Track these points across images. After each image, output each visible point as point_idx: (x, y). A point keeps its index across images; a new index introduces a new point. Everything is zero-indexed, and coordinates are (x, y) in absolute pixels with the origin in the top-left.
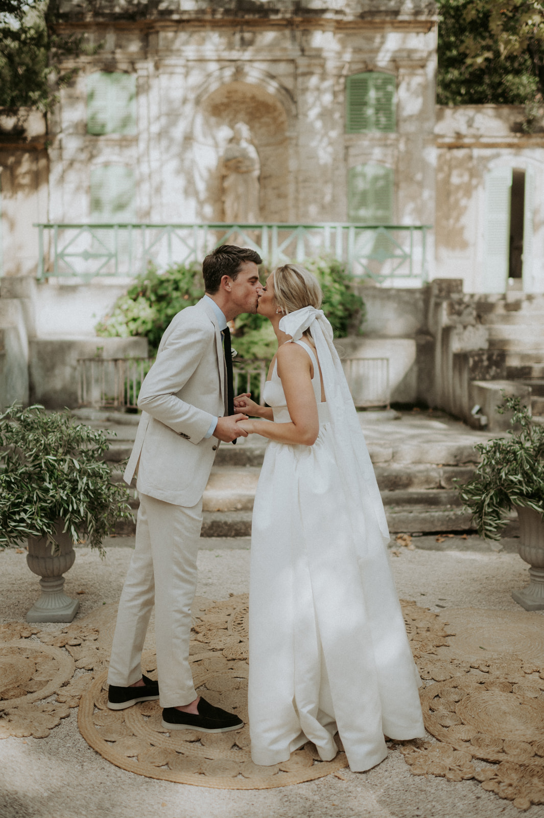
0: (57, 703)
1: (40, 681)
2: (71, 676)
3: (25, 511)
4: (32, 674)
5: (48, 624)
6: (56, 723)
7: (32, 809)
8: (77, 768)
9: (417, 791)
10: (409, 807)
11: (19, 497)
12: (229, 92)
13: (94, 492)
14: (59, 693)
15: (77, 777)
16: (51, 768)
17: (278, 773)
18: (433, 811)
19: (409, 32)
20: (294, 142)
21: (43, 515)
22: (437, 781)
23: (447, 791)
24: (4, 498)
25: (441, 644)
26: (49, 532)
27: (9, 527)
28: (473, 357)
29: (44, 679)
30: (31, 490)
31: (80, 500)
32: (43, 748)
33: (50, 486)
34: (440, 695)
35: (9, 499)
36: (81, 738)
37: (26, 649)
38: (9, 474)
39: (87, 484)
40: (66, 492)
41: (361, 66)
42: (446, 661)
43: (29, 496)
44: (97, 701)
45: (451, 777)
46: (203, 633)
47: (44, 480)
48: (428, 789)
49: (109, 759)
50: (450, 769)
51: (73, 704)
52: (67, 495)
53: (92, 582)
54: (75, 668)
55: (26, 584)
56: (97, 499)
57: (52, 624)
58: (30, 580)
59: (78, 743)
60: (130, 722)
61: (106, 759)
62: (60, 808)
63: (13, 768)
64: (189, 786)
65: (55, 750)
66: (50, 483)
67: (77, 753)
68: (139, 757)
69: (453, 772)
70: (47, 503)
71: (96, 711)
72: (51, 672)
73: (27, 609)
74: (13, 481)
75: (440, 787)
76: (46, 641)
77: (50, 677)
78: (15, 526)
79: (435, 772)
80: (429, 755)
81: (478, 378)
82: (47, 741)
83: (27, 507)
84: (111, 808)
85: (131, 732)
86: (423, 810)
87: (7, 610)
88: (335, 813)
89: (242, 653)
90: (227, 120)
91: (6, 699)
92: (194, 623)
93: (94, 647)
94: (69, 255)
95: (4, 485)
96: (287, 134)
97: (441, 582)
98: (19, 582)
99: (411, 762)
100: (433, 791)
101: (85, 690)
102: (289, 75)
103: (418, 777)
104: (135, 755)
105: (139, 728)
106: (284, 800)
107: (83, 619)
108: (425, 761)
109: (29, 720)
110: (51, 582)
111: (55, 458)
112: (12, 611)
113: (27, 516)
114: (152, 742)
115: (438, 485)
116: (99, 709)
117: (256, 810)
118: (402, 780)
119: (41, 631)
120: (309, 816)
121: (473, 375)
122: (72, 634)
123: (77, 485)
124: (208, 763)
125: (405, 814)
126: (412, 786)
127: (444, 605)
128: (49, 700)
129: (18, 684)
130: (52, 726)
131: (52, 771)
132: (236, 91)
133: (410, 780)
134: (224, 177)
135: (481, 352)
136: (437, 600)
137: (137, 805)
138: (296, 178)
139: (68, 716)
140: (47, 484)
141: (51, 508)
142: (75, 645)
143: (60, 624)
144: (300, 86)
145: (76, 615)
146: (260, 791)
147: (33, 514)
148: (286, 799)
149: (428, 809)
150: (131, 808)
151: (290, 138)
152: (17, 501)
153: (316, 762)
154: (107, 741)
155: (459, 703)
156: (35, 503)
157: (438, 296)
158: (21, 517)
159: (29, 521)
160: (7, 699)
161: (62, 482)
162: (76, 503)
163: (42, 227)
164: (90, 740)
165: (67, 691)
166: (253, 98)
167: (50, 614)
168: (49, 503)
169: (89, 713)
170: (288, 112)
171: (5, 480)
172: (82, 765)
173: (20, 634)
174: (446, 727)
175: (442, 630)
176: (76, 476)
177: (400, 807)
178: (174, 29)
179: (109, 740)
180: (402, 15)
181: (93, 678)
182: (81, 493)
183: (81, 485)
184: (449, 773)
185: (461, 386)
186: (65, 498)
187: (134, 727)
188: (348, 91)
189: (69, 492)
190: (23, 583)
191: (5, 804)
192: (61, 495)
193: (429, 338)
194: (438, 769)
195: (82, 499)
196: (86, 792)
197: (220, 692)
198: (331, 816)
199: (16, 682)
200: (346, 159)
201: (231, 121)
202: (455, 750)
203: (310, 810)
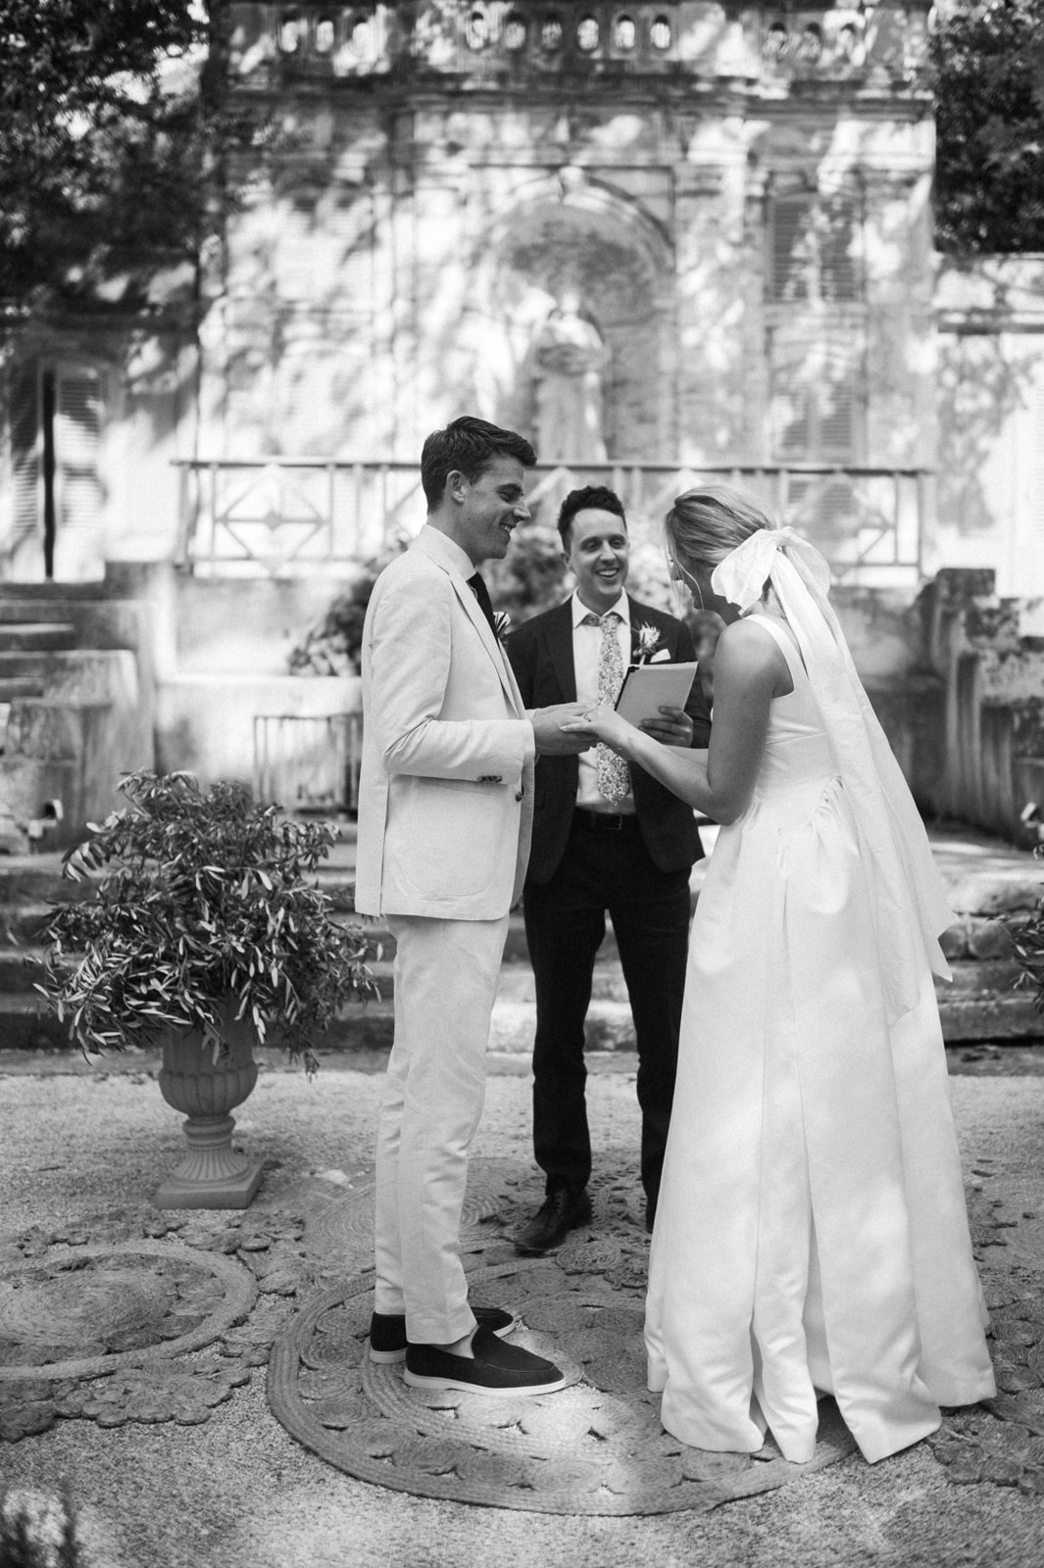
0: (222, 1358)
1: (187, 1317)
2: (249, 1307)
3: (161, 977)
4: (171, 1304)
5: (199, 1211)
6: (223, 1394)
7: (177, 1561)
8: (268, 1481)
9: (963, 1514)
10: (949, 1544)
11: (147, 949)
12: (547, 225)
13: (300, 938)
14: (227, 1338)
15: (268, 1497)
16: (214, 1481)
17: (680, 1484)
18: (998, 1550)
19: (881, 121)
20: (669, 317)
21: (196, 984)
22: (1002, 1494)
23: (1023, 1513)
24: (119, 950)
25: (990, 1241)
26: (209, 1019)
27: (126, 1009)
28: (1020, 711)
29: (196, 1314)
30: (171, 935)
31: (270, 954)
32: (198, 1443)
33: (211, 928)
34: (995, 1334)
35: (127, 953)
36: (274, 1423)
37: (157, 1257)
38: (128, 905)
39: (285, 925)
40: (242, 939)
41: (794, 180)
42: (1001, 1271)
43: (168, 948)
44: (306, 1352)
45: (1029, 1486)
46: (516, 1224)
47: (199, 917)
48: (985, 1508)
49: (334, 1462)
50: (1026, 1471)
51: (256, 1359)
52: (245, 944)
53: (287, 1135)
54: (257, 1292)
55: (153, 1139)
56: (304, 953)
57: (207, 1211)
58: (160, 1131)
59: (270, 1432)
60: (373, 1390)
61: (327, 1462)
62: (236, 1556)
63: (135, 1483)
64: (502, 1511)
65: (222, 1447)
66: (210, 922)
67: (267, 1452)
68: (395, 1457)
69: (1033, 1476)
70: (203, 959)
71: (304, 1372)
72: (208, 1300)
73: (157, 1185)
74: (135, 917)
75: (1009, 1506)
76: (195, 1242)
77: (206, 1308)
78: (138, 1007)
79: (997, 1477)
80: (982, 1445)
81: (1029, 752)
82: (205, 1429)
83: (163, 969)
84: (341, 1555)
85: (376, 1410)
86: (978, 1548)
87: (114, 1187)
88: (801, 1557)
89: (595, 1261)
90: (543, 279)
91: (116, 1352)
92: (497, 1207)
93: (296, 1252)
94: (238, 520)
95: (116, 925)
96: (658, 303)
97: (981, 1130)
98: (139, 1135)
99: (948, 1458)
100: (995, 1512)
101: (279, 1333)
102: (660, 195)
103: (962, 1488)
104: (388, 1453)
105: (392, 1401)
106: (697, 1535)
107: (270, 1202)
108: (976, 1458)
109: (165, 1391)
110: (207, 1125)
111: (222, 870)
112: (126, 1188)
113: (164, 986)
114: (420, 1428)
115: (962, 951)
116: (309, 1368)
117: (640, 1555)
118: (932, 1492)
119: (187, 1224)
120: (750, 1565)
121: (1021, 747)
122: (249, 1229)
123: (266, 926)
124: (537, 1467)
125: (943, 1556)
126: (953, 1504)
127: (989, 1171)
128: (207, 1352)
129: (143, 1322)
130: (215, 1402)
131: (216, 1486)
132: (560, 224)
133: (949, 1495)
134: (536, 383)
135: (1033, 704)
136: (975, 1163)
137: (395, 1548)
138: (674, 386)
139: (246, 1382)
140: (204, 925)
141: (211, 972)
142: (257, 1250)
143: (223, 1211)
144: (680, 215)
145: (255, 1196)
146: (646, 1519)
147: (175, 983)
148: (701, 1533)
149: (987, 1547)
150: (384, 1555)
151: (663, 311)
152: (143, 957)
153: (757, 1463)
154: (328, 1427)
155: (1034, 1348)
156: (181, 962)
157: (949, 602)
158: (150, 988)
159: (167, 997)
160: (120, 1352)
161: (234, 921)
162: (263, 960)
163: (187, 467)
164: (293, 1427)
165: (243, 1335)
166: (593, 237)
167: (203, 1191)
168: (209, 962)
169: (289, 1375)
170: (659, 262)
171: (120, 915)
172: (279, 1475)
173: (144, 1231)
174: (1012, 1393)
175: (990, 1215)
176: (264, 908)
177: (932, 1544)
178: (443, 108)
179: (333, 1424)
180: (870, 88)
181: (296, 1310)
182: (274, 941)
183: (273, 925)
184: (1023, 1478)
185: (998, 770)
186: (241, 950)
187: (383, 1401)
188: (771, 226)
189: (248, 938)
190: (147, 1137)
191: (120, 1551)
192: (234, 943)
193: (932, 681)
194: (1002, 1472)
195: (274, 952)
196: (289, 1526)
197: (555, 1333)
198: (794, 1563)
199: (137, 1320)
200: (767, 351)
201: (550, 278)
202: (1032, 1434)
203: (750, 1552)
